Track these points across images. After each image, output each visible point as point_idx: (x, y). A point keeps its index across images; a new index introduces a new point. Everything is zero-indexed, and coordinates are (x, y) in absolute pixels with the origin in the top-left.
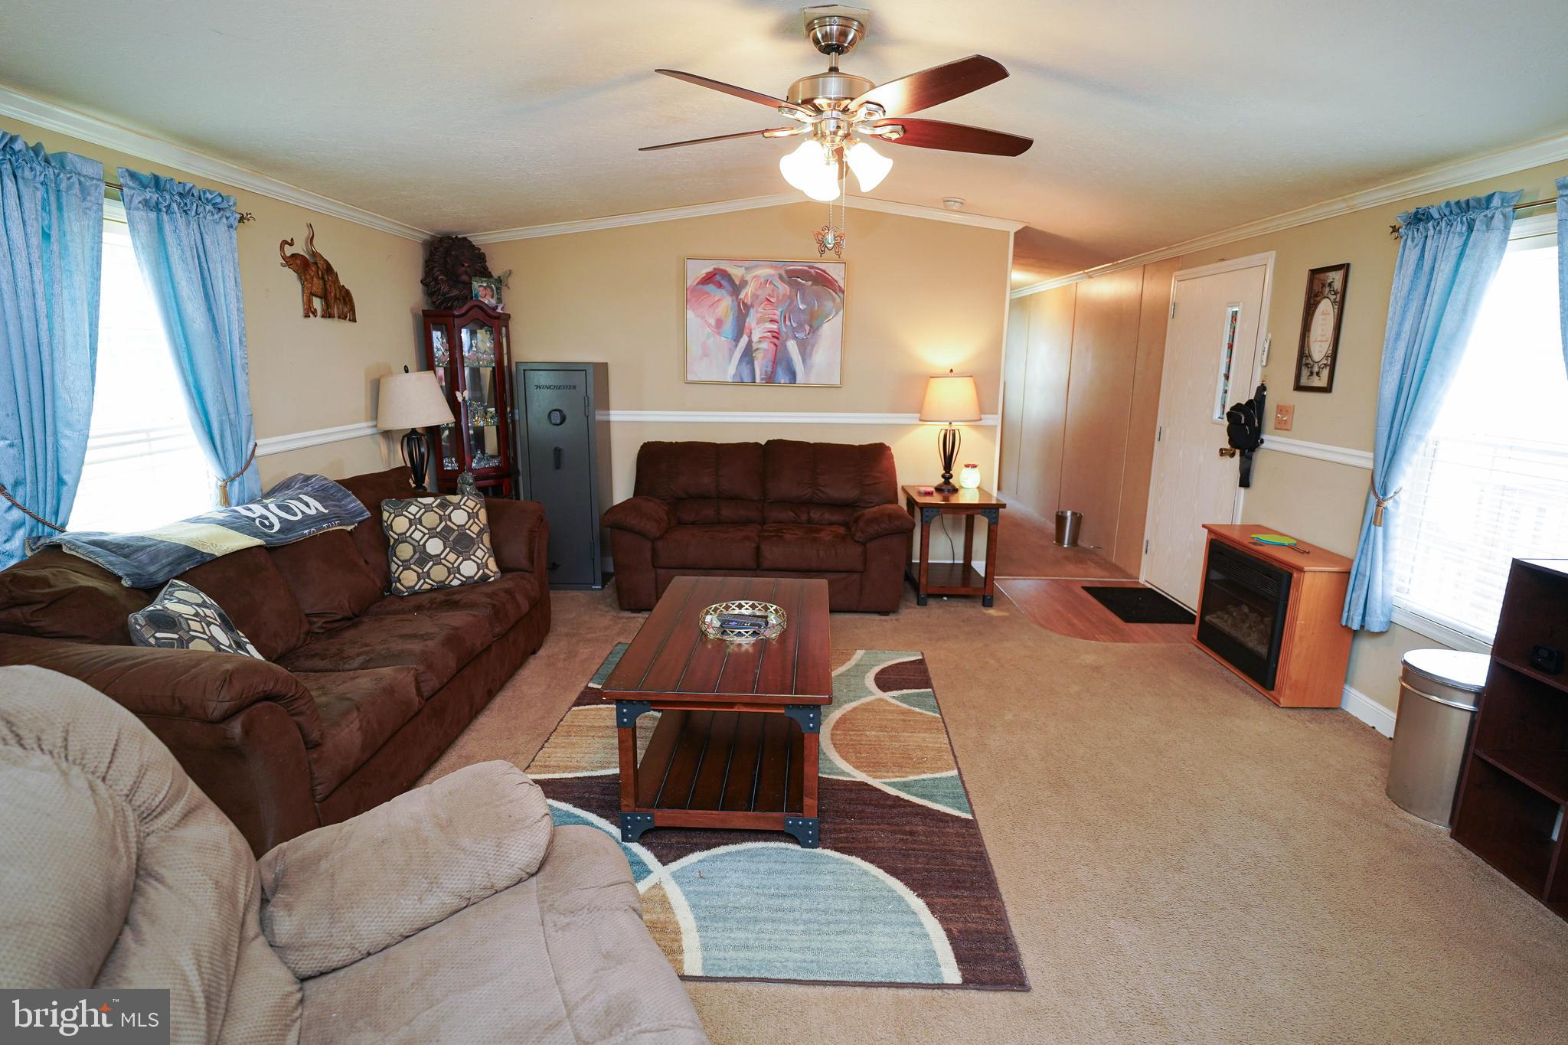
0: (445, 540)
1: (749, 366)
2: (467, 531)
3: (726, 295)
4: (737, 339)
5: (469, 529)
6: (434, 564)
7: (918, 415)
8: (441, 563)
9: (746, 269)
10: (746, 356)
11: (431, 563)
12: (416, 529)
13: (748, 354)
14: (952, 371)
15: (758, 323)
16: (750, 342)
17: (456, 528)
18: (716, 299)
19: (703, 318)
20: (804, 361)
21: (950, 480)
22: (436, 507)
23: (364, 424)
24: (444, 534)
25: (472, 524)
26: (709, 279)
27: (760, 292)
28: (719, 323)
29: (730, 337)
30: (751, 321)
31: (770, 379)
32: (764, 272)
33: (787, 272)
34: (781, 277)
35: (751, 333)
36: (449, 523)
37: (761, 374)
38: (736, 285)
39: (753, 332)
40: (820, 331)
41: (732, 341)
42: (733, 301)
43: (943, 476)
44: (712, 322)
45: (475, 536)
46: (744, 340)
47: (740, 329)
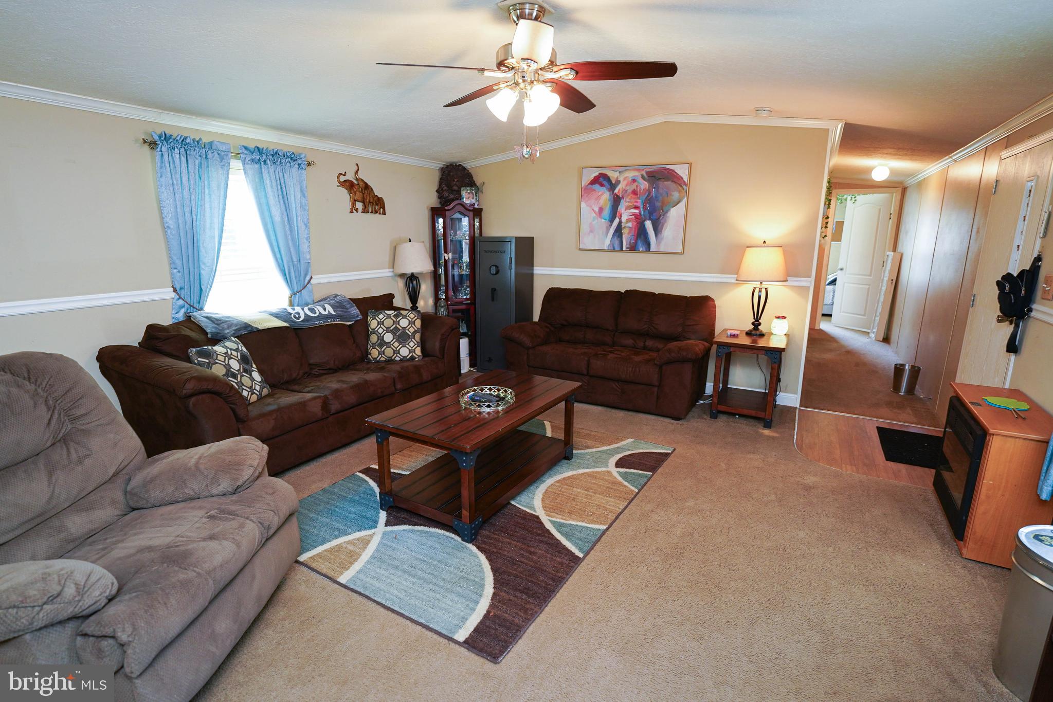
0: (394, 334)
1: (619, 239)
2: (407, 331)
3: (606, 191)
4: (612, 221)
5: (408, 330)
6: (387, 347)
7: (736, 276)
8: (390, 347)
9: (620, 172)
10: (617, 232)
11: (385, 346)
12: (380, 327)
13: (619, 232)
14: (765, 242)
15: (626, 210)
16: (620, 222)
17: (401, 329)
18: (600, 194)
19: (591, 207)
20: (656, 235)
21: (759, 327)
22: (393, 316)
23: (388, 270)
24: (394, 332)
25: (410, 327)
26: (595, 181)
27: (628, 188)
28: (601, 210)
29: (608, 219)
30: (622, 208)
31: (633, 248)
32: (631, 174)
33: (647, 173)
34: (643, 177)
35: (621, 216)
36: (398, 325)
37: (626, 245)
38: (613, 184)
39: (622, 215)
40: (669, 213)
41: (609, 222)
42: (610, 195)
43: (753, 324)
44: (597, 209)
45: (411, 334)
46: (617, 221)
47: (614, 213)
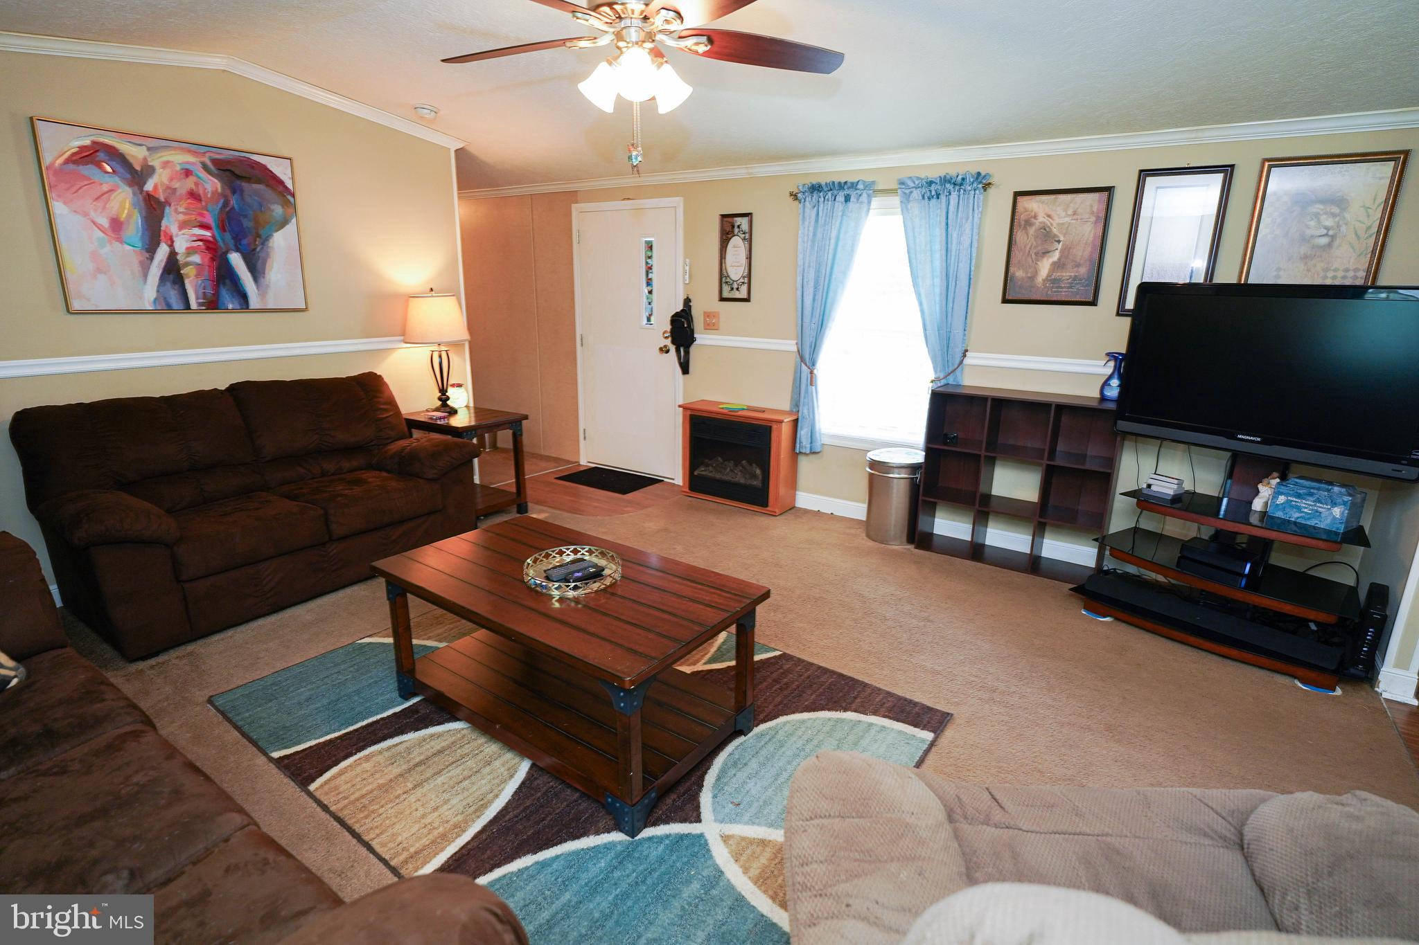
1: (177, 287)
3: (121, 183)
4: (151, 249)
7: (402, 338)
9: (149, 149)
10: (169, 274)
13: (173, 271)
14: (432, 290)
15: (181, 228)
16: (173, 255)
18: (105, 188)
19: (86, 215)
20: (256, 279)
21: (448, 402)
26: (90, 155)
27: (176, 185)
28: (117, 226)
29: (139, 245)
30: (170, 222)
31: (212, 304)
32: (180, 159)
33: (214, 161)
34: (205, 167)
35: (172, 242)
37: (197, 298)
38: (136, 171)
39: (175, 239)
41: (144, 252)
42: (134, 194)
43: (440, 399)
44: (105, 222)
46: (163, 252)
47: (153, 236)
